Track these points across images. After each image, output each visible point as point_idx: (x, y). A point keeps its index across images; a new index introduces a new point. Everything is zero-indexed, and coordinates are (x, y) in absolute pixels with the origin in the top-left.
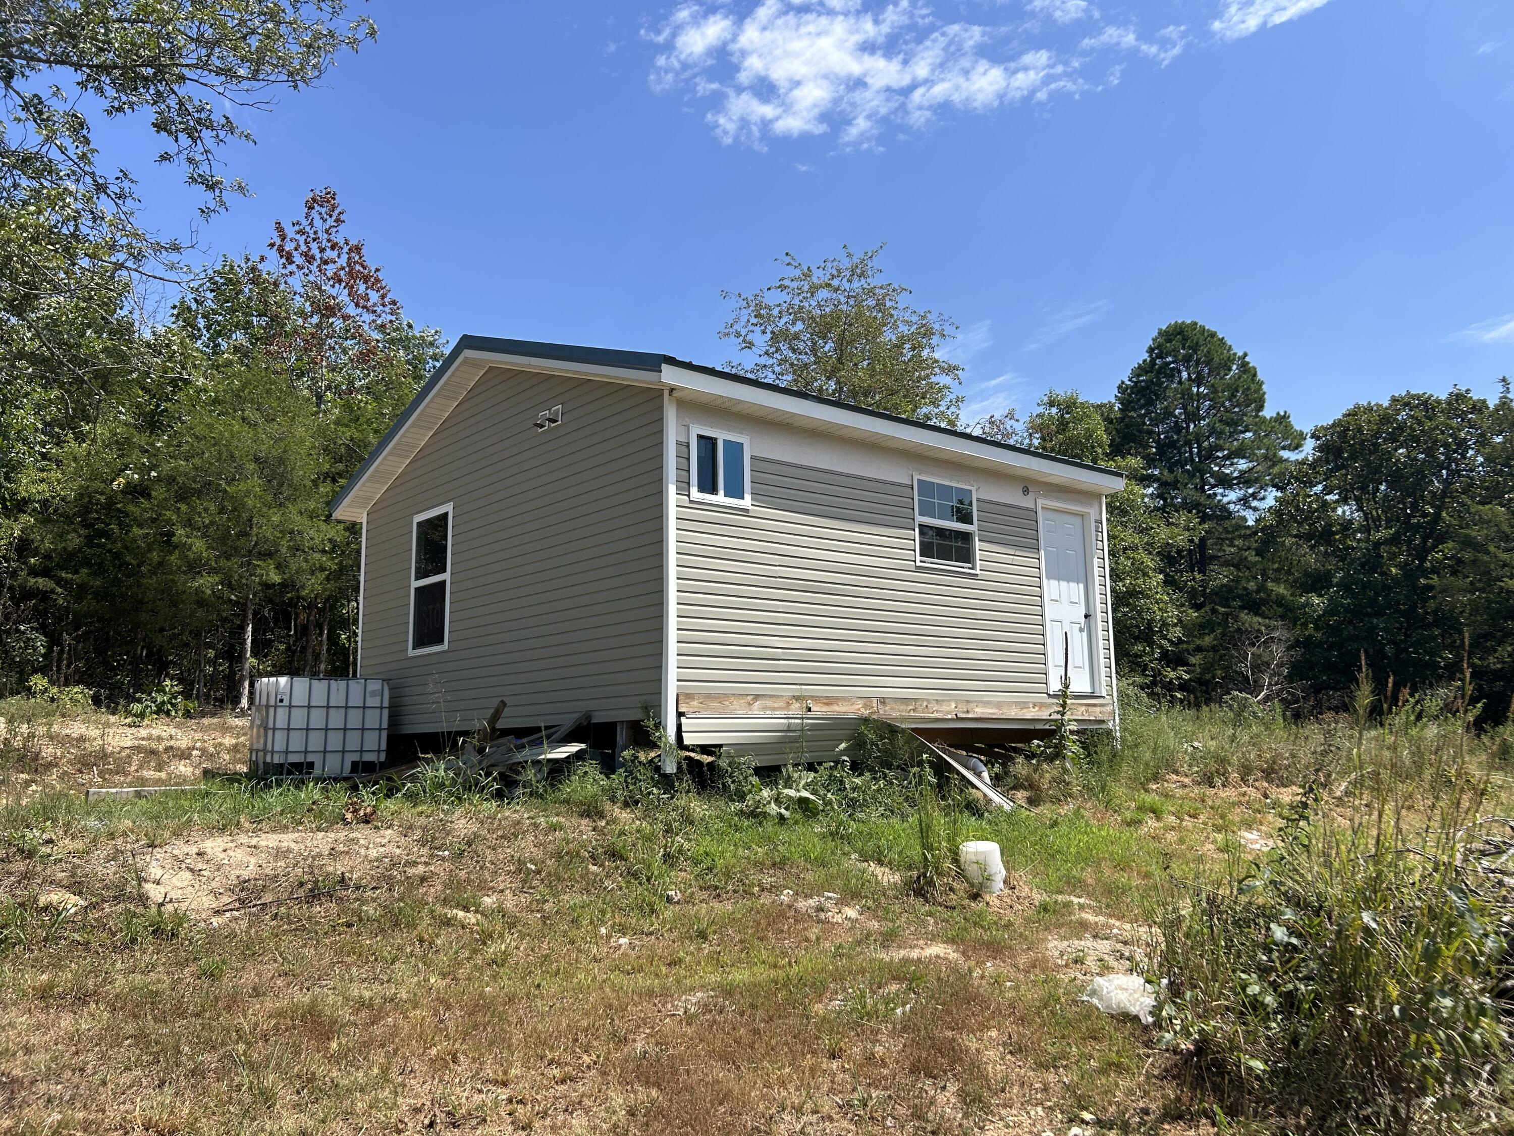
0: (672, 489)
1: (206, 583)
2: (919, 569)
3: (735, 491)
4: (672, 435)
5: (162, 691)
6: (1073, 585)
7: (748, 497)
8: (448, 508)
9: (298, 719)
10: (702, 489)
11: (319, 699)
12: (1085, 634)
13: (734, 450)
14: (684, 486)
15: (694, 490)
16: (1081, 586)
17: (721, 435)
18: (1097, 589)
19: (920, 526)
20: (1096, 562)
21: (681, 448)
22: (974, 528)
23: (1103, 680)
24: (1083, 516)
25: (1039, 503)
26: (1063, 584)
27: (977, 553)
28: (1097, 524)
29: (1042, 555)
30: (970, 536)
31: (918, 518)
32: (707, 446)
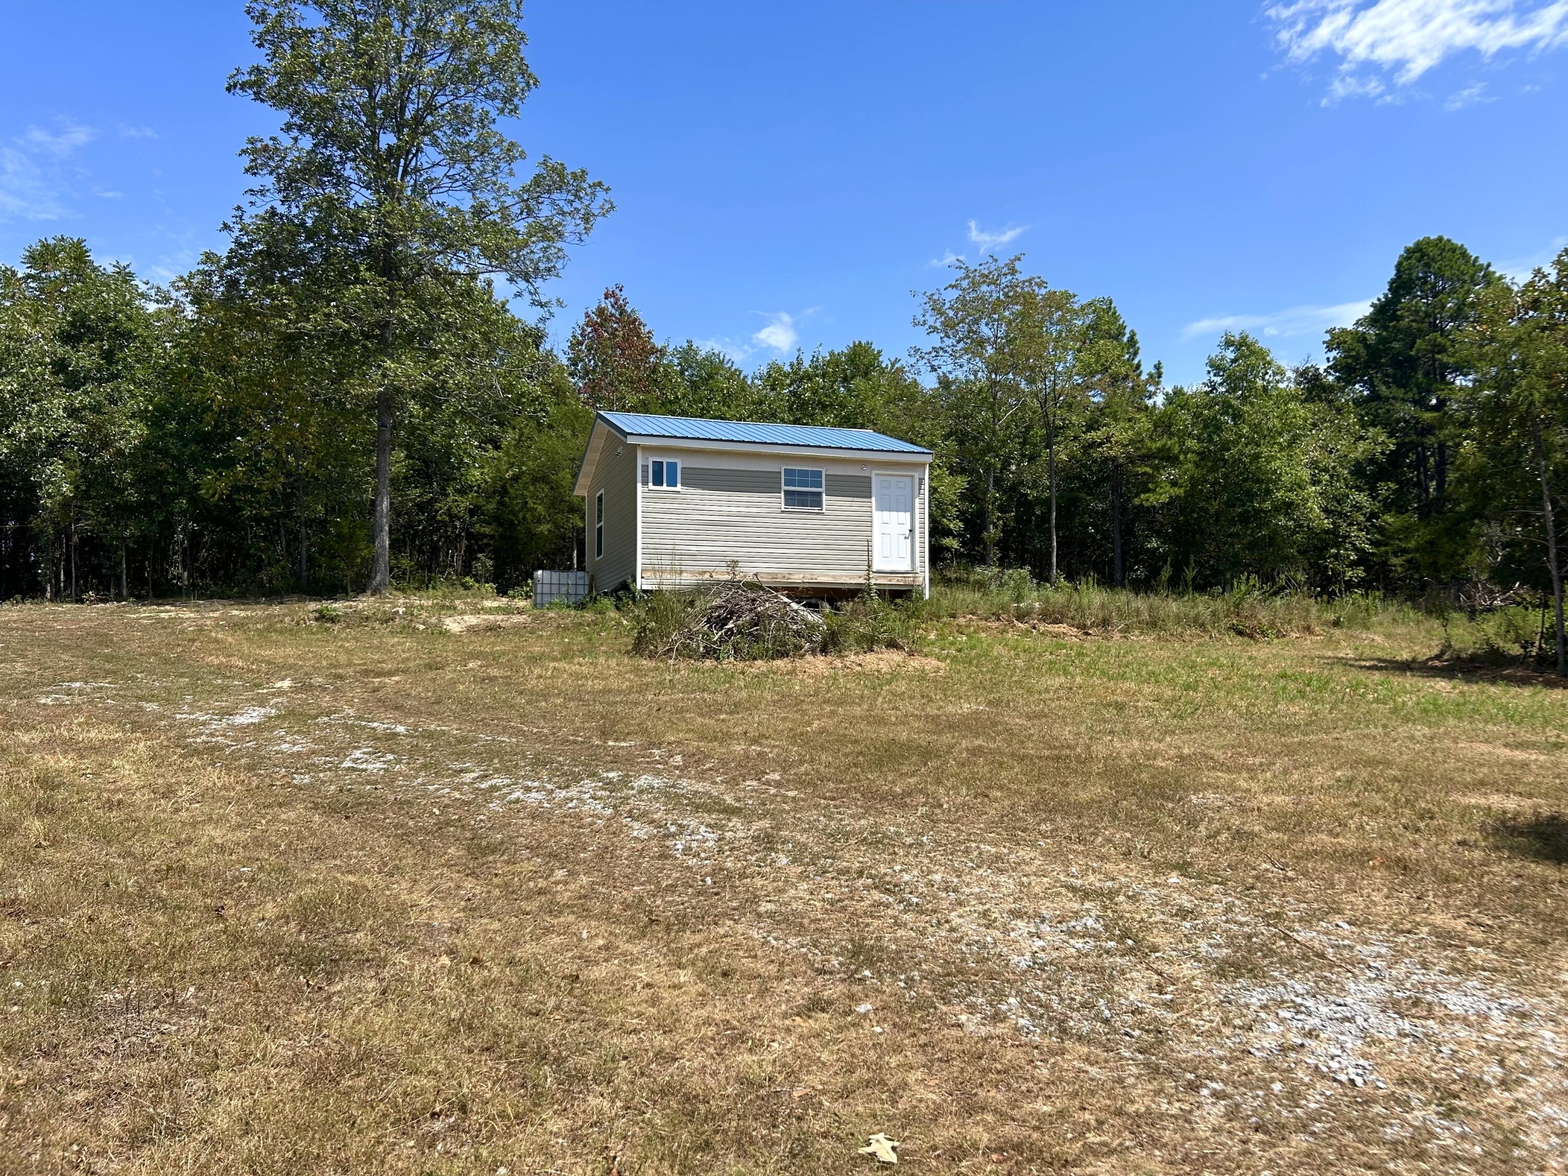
0: (639, 485)
1: (544, 528)
2: (783, 512)
3: (672, 483)
4: (640, 463)
5: (527, 585)
6: (902, 514)
7: (679, 485)
8: (602, 491)
9: (546, 589)
10: (654, 484)
11: (555, 581)
12: (909, 541)
13: (672, 467)
14: (645, 483)
15: (650, 484)
16: (908, 514)
17: (665, 460)
18: (917, 516)
19: (786, 492)
20: (917, 501)
21: (645, 467)
22: (822, 490)
23: (918, 564)
24: (912, 476)
25: (874, 472)
26: (894, 514)
27: (824, 502)
28: (921, 480)
29: (873, 499)
30: (820, 494)
31: (784, 488)
32: (658, 466)
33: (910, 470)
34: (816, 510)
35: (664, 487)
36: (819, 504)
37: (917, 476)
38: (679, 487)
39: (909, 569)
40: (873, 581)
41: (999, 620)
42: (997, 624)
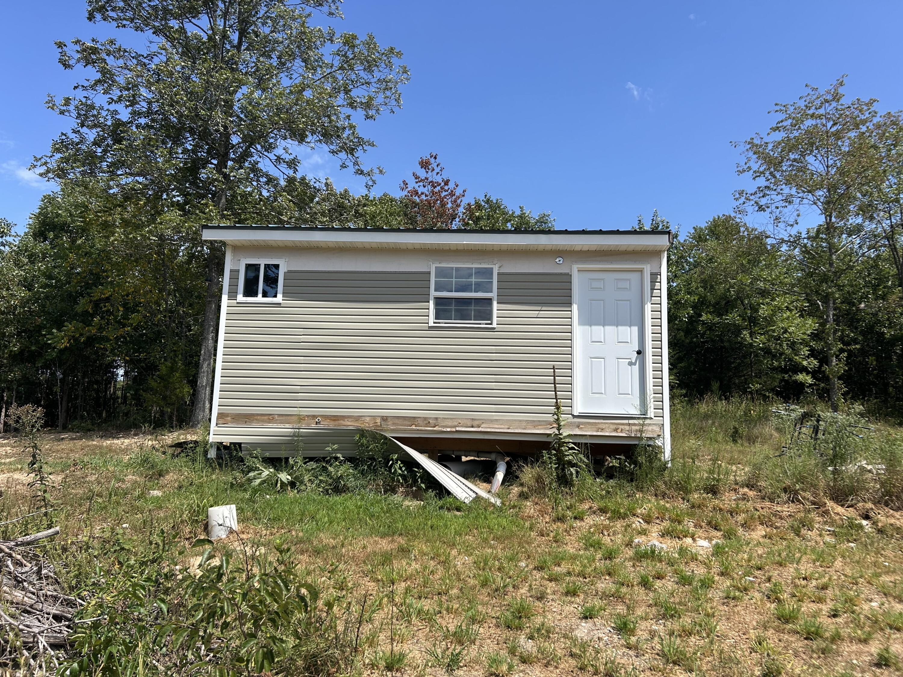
0: (225, 298)
2: (432, 328)
3: (271, 292)
4: (228, 268)
7: (280, 295)
10: (245, 295)
12: (634, 368)
13: (272, 270)
14: (233, 295)
15: (240, 296)
16: (634, 328)
17: (262, 262)
18: (649, 329)
19: (437, 299)
20: (648, 307)
21: (235, 273)
22: (493, 295)
23: (651, 405)
24: (641, 271)
25: (575, 268)
26: (610, 329)
27: (495, 313)
28: (655, 276)
29: (575, 307)
30: (489, 301)
31: (433, 293)
32: (252, 269)
33: (635, 262)
34: (483, 324)
35: (260, 298)
36: (488, 316)
37: (648, 269)
38: (279, 298)
39: (634, 411)
40: (565, 432)
41: (794, 500)
42: (792, 508)
